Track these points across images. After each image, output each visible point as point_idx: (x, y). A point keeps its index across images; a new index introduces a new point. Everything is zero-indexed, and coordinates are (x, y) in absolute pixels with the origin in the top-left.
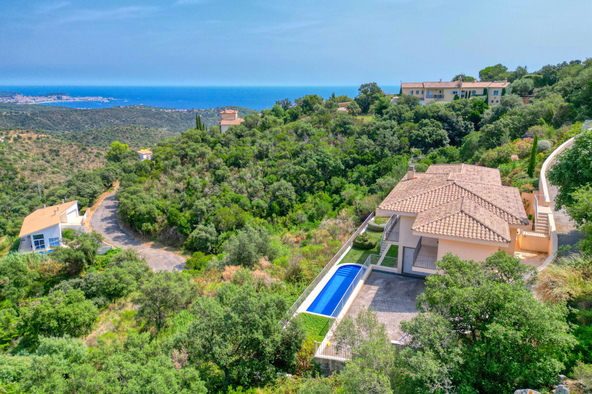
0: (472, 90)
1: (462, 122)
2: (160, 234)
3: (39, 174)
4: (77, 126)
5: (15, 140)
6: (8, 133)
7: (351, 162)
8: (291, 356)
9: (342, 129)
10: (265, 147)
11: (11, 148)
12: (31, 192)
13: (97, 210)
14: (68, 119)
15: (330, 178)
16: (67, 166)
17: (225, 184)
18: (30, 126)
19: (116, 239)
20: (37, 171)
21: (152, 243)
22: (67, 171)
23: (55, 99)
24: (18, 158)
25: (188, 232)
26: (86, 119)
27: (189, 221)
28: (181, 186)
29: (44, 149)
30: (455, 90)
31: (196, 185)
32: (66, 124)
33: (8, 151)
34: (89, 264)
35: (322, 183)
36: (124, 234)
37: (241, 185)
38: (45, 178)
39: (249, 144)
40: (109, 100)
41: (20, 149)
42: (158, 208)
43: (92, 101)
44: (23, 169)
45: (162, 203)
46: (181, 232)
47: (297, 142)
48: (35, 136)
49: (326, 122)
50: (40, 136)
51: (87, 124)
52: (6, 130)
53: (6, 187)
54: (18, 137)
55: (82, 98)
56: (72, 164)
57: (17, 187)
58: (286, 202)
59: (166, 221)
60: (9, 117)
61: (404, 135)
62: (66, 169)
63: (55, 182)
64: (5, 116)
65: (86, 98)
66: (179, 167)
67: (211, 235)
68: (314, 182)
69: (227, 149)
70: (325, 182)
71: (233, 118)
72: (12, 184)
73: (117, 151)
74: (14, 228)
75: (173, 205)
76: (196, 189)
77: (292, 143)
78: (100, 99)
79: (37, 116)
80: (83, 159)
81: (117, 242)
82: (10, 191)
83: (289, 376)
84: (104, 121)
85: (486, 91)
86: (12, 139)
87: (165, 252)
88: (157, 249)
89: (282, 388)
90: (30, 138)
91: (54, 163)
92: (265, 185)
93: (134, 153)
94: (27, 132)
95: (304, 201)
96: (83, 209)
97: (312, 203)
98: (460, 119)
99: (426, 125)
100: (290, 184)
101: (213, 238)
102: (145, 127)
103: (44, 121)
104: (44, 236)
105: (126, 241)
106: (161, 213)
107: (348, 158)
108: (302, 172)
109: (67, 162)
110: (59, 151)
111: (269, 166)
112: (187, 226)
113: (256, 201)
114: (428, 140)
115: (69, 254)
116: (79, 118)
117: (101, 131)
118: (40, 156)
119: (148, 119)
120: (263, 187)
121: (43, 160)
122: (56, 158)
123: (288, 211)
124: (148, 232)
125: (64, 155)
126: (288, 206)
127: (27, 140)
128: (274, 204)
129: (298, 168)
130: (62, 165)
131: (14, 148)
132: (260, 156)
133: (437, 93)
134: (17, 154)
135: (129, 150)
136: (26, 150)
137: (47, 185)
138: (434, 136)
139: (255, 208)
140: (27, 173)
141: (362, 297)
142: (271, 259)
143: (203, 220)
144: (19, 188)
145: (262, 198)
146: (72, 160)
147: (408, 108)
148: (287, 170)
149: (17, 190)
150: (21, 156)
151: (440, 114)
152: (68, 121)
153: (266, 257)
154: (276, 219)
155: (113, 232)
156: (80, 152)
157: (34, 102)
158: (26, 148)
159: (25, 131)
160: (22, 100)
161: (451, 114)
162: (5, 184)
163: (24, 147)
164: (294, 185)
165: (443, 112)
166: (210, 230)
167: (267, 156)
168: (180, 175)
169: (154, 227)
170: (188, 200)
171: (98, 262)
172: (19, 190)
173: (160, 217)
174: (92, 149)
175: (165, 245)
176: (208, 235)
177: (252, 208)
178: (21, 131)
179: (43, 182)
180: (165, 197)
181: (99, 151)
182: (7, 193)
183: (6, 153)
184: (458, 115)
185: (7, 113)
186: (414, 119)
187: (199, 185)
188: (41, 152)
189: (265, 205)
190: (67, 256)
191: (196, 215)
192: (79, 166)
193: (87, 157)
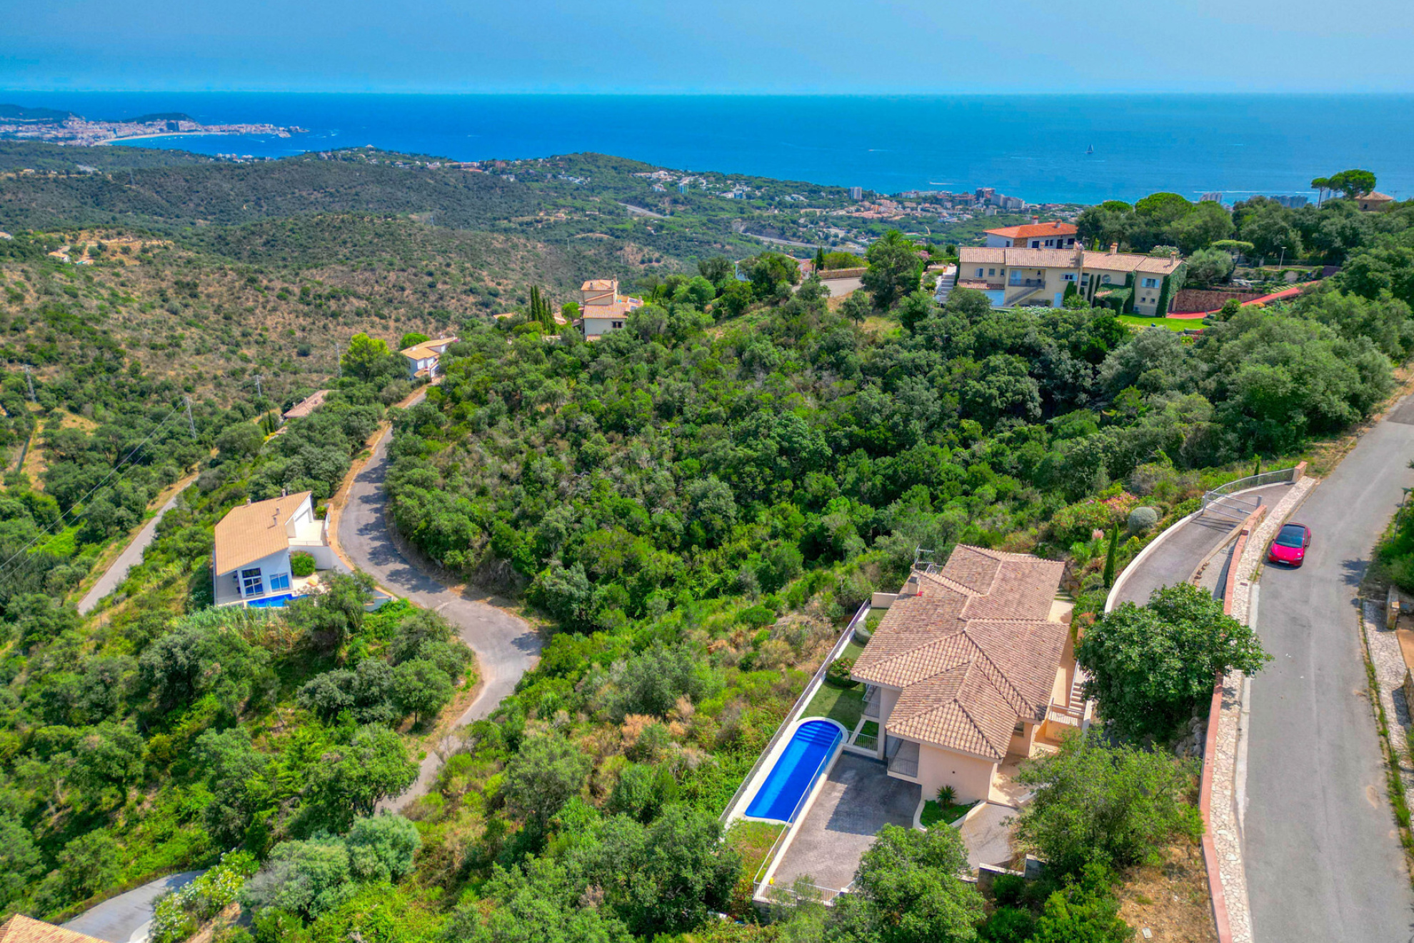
0: (1103, 274)
1: (1069, 362)
2: (477, 571)
3: (169, 356)
4: (221, 210)
6: (76, 239)
7: (845, 442)
8: (725, 893)
9: (833, 358)
10: (677, 395)
11: (89, 279)
12: (157, 402)
13: (346, 507)
14: (200, 188)
15: (804, 473)
16: (217, 322)
17: (600, 473)
18: (114, 205)
19: (394, 576)
20: (162, 348)
21: (463, 587)
22: (219, 333)
23: (161, 130)
24: (107, 305)
25: (533, 572)
26: (244, 190)
27: (533, 551)
28: (512, 468)
29: (163, 280)
30: (1069, 273)
31: (544, 474)
32: (196, 201)
33: (83, 287)
34: (352, 632)
35: (788, 484)
36: (407, 566)
37: (632, 478)
38: (182, 365)
39: (644, 381)
40: (289, 131)
41: (111, 281)
42: (472, 519)
43: (249, 134)
44: (133, 345)
45: (476, 508)
46: (520, 570)
47: (740, 382)
48: (136, 245)
49: (800, 334)
50: (148, 243)
51: (247, 201)
52: (72, 230)
53: (103, 391)
54: (100, 246)
55: (225, 127)
56: (227, 318)
57: (126, 390)
58: (718, 522)
59: (489, 547)
61: (951, 387)
62: (215, 330)
63: (205, 375)
64: (55, 180)
65: (236, 127)
66: (504, 421)
67: (578, 586)
68: (771, 482)
69: (601, 388)
70: (794, 482)
71: (608, 301)
72: (113, 381)
73: (365, 355)
74: (189, 540)
75: (501, 513)
76: (543, 482)
77: (731, 385)
78: (268, 128)
79: (130, 182)
80: (251, 304)
81: (397, 585)
82: (112, 399)
83: (722, 916)
84: (285, 194)
85: (1130, 279)
86: (86, 253)
87: (489, 608)
88: (475, 602)
89: (715, 935)
90: (126, 251)
91: (189, 313)
92: (677, 480)
93: (399, 360)
94: (119, 234)
95: (753, 520)
96: (321, 507)
97: (767, 525)
98: (1066, 355)
99: (995, 370)
100: (725, 485)
101: (583, 594)
102: (386, 217)
103: (147, 193)
104: (262, 572)
105: (414, 582)
106: (479, 530)
107: (839, 433)
108: (749, 460)
109: (216, 312)
110: (196, 286)
111: (685, 436)
112: (530, 559)
113: (660, 514)
114: (998, 403)
115: (319, 617)
116: (226, 186)
117: (283, 226)
118: (156, 299)
119: (389, 190)
120: (674, 485)
121: (162, 307)
122: (191, 301)
123: (721, 538)
124: (456, 567)
125: (208, 296)
126: (723, 530)
127: (119, 256)
128: (696, 526)
129: (742, 452)
130: (207, 318)
131: (96, 279)
132: (666, 411)
133: (1034, 277)
134: (105, 293)
136: (123, 285)
137: (190, 384)
138: (1008, 395)
139: (658, 529)
140: (142, 354)
141: (821, 805)
142: (695, 699)
143: (560, 548)
144: (132, 392)
145: (672, 509)
146: (226, 306)
147: (966, 322)
148: (721, 453)
149: (125, 396)
150: (114, 300)
151: (1027, 340)
152: (202, 195)
153: (688, 696)
154: (698, 556)
155: (386, 561)
156: (244, 288)
158: (122, 279)
159: (114, 232)
160: (87, 133)
161: (1047, 342)
162: (98, 382)
163: (116, 274)
164: (734, 486)
165: (1035, 336)
166: (577, 578)
167: (680, 411)
168: (509, 442)
169: (466, 557)
170: (528, 503)
171: (368, 628)
172: (130, 396)
173: (477, 537)
174: (270, 281)
175: (488, 593)
176: (574, 590)
177: (654, 529)
178: (104, 232)
179: (178, 375)
180: (482, 492)
181: (286, 285)
182: (106, 405)
183: (80, 293)
184: (1061, 347)
185: (60, 173)
186: (974, 349)
187: (549, 475)
188: (157, 287)
189: (677, 526)
190: (317, 621)
191: (547, 540)
192: (243, 322)
193: (261, 300)
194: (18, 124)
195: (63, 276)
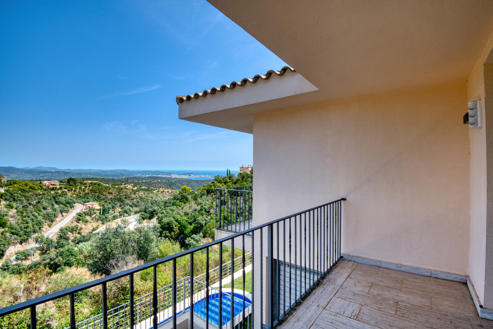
5: (162, 192)
6: (159, 189)
14: (190, 184)
23: (187, 176)
26: (198, 185)
27: (191, 232)
41: (161, 196)
45: (181, 218)
48: (170, 191)
50: (173, 191)
59: (179, 231)
60: (165, 183)
64: (164, 182)
75: (188, 220)
79: (177, 183)
90: (168, 192)
94: (168, 189)
106: (178, 225)
112: (189, 235)
116: (195, 184)
127: (166, 193)
131: (158, 196)
135: (191, 191)
136: (164, 197)
157: (178, 177)
158: (164, 196)
160: (174, 176)
163: (163, 195)
169: (171, 234)
173: (176, 227)
178: (165, 188)
191: (197, 228)
194: (163, 175)
195: (152, 195)
